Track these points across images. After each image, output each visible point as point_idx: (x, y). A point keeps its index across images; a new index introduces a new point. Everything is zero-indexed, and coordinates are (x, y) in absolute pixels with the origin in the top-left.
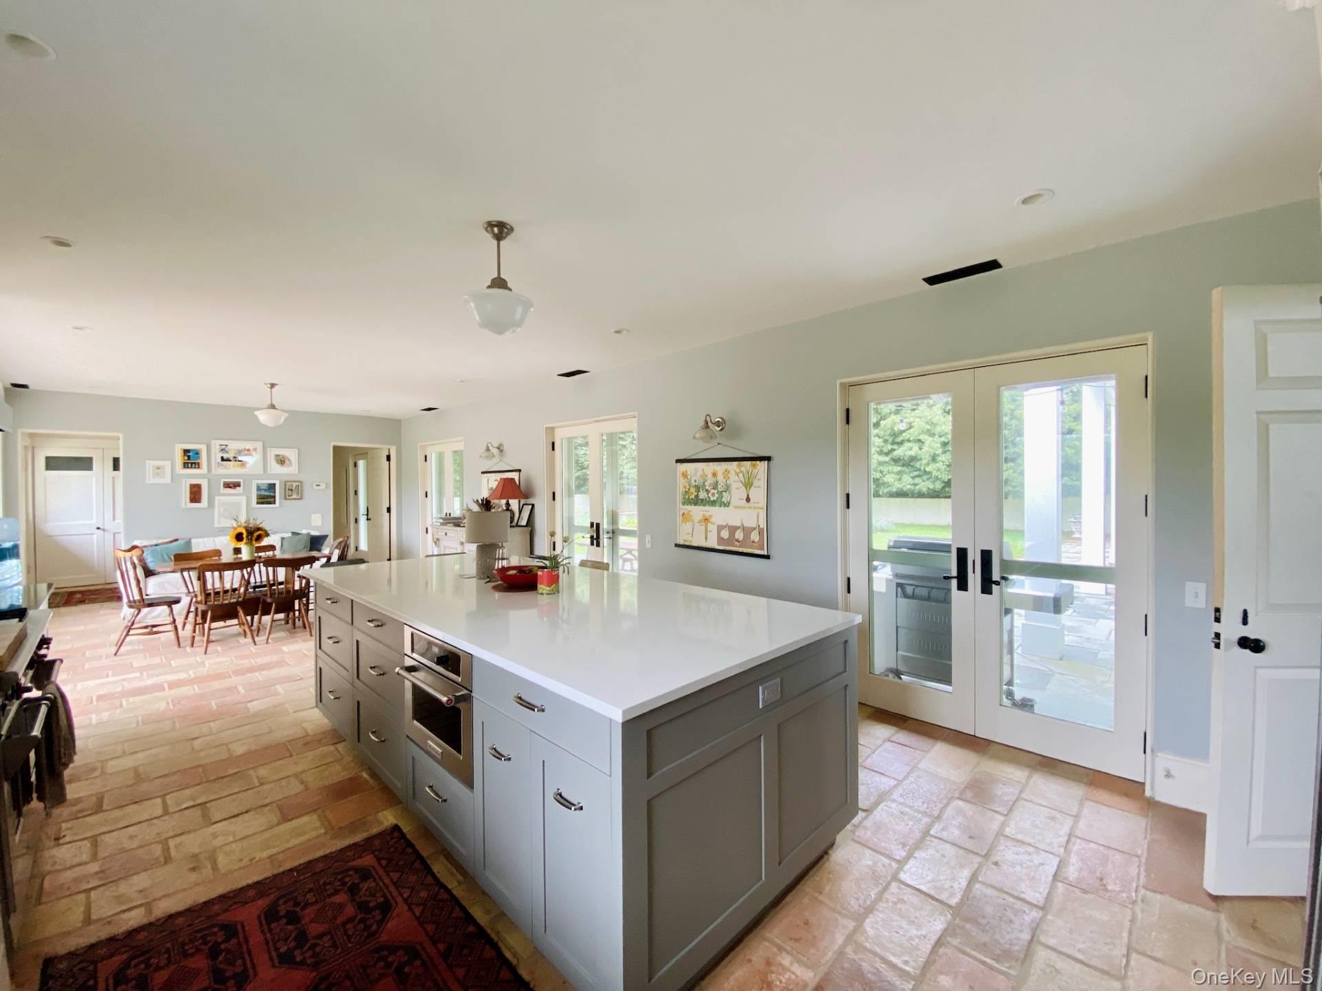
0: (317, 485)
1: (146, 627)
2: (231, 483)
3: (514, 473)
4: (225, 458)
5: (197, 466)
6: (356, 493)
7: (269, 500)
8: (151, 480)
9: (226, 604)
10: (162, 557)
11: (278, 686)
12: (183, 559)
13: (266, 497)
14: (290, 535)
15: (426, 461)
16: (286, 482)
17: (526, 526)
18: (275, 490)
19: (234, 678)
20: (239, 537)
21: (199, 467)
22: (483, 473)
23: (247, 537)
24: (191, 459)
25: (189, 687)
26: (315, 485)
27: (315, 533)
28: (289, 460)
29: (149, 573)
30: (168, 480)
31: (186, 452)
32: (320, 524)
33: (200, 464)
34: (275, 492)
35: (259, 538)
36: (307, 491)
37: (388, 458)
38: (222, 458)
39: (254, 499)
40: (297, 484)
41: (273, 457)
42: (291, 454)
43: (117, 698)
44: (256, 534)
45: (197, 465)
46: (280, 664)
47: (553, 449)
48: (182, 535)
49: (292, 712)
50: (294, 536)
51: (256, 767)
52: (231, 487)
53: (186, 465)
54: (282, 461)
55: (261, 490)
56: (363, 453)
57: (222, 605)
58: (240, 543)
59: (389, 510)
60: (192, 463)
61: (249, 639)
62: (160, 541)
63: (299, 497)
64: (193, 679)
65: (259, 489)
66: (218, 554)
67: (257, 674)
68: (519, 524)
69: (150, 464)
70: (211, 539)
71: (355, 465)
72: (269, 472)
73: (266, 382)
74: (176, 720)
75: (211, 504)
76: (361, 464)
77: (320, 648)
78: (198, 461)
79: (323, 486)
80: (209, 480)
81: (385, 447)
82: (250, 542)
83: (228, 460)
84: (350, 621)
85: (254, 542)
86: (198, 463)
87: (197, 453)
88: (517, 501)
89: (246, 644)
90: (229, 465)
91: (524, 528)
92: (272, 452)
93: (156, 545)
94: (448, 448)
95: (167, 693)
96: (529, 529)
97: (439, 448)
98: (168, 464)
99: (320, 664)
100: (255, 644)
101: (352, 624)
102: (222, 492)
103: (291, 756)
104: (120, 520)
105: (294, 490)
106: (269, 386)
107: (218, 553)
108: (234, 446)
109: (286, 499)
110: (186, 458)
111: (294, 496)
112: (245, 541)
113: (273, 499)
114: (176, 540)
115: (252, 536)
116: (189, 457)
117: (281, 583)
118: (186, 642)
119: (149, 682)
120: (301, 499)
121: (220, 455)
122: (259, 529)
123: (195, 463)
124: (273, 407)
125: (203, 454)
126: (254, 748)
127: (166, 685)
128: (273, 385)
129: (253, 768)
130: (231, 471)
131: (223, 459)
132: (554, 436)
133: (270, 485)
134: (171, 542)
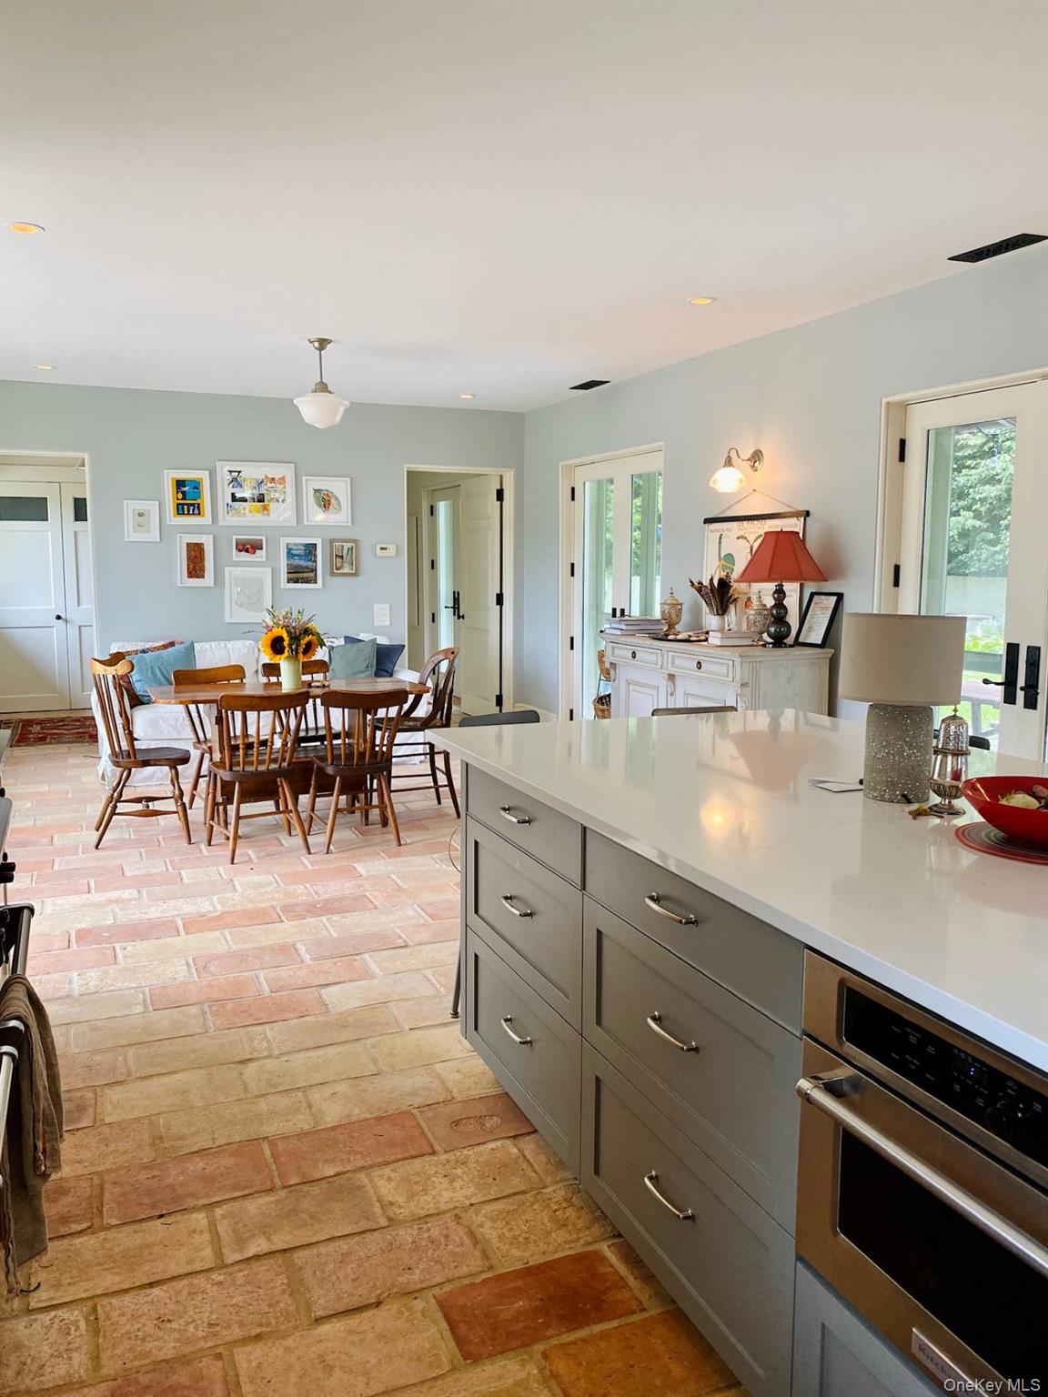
0: (382, 549)
1: (138, 800)
2: (248, 542)
3: (793, 521)
4: (238, 495)
5: (196, 511)
6: (433, 565)
7: (306, 575)
8: (132, 535)
9: (263, 772)
10: (154, 675)
11: (366, 956)
12: (188, 679)
13: (301, 572)
14: (342, 642)
15: (573, 499)
16: (332, 541)
17: (822, 646)
18: (316, 556)
19: (287, 925)
20: (277, 646)
21: (199, 514)
22: (708, 521)
23: (290, 645)
24: (187, 498)
25: (217, 934)
26: (378, 547)
27: (383, 641)
28: (337, 499)
29: (137, 701)
30: (154, 535)
31: (180, 484)
32: (388, 623)
33: (201, 505)
34: (315, 561)
35: (309, 648)
36: (367, 560)
37: (500, 495)
38: (233, 494)
39: (284, 576)
40: (350, 545)
41: (311, 493)
42: (339, 488)
43: (107, 940)
44: (304, 642)
45: (196, 509)
46: (358, 903)
47: (902, 458)
48: (180, 633)
49: (407, 1029)
50: (348, 646)
51: (372, 1166)
52: (247, 551)
53: (180, 510)
54: (325, 502)
55: (293, 555)
56: (450, 486)
57: (257, 774)
58: (279, 656)
59: (500, 599)
60: (189, 505)
61: (298, 841)
62: (148, 645)
63: (354, 572)
64: (221, 917)
65: (290, 554)
66: (239, 675)
67: (324, 919)
68: (801, 640)
69: (131, 507)
70: (222, 643)
71: (432, 511)
72: (305, 523)
73: (313, 338)
74: (206, 1008)
75: (219, 580)
76: (443, 508)
77: (476, 912)
78: (198, 502)
79: (392, 551)
80: (214, 537)
81: (493, 471)
82: (294, 656)
83: (244, 500)
84: (578, 880)
85: (301, 656)
86: (199, 504)
87: (197, 486)
88: (796, 586)
89: (291, 850)
90: (244, 509)
91: (818, 650)
92: (311, 484)
93: (143, 651)
94: (622, 470)
95: (182, 941)
96: (829, 652)
97: (602, 472)
98: (153, 507)
99: (476, 946)
100: (310, 853)
101: (584, 887)
102: (234, 559)
103: (434, 1153)
104: (89, 604)
105: (345, 558)
106: (316, 344)
107: (239, 671)
108: (252, 472)
109: (332, 574)
110: (180, 496)
111: (346, 570)
112: (286, 654)
113: (312, 575)
114: (172, 644)
115: (298, 646)
116: (184, 493)
117: (337, 736)
118: (200, 834)
119: (154, 913)
120: (356, 574)
121: (230, 490)
122: (307, 631)
123: (193, 505)
124: (323, 387)
125: (204, 488)
126: (358, 1113)
127: (180, 923)
128: (323, 343)
129: (363, 1168)
130: (248, 520)
131: (234, 498)
132: (904, 427)
133: (307, 545)
134: (165, 647)
